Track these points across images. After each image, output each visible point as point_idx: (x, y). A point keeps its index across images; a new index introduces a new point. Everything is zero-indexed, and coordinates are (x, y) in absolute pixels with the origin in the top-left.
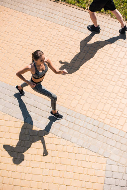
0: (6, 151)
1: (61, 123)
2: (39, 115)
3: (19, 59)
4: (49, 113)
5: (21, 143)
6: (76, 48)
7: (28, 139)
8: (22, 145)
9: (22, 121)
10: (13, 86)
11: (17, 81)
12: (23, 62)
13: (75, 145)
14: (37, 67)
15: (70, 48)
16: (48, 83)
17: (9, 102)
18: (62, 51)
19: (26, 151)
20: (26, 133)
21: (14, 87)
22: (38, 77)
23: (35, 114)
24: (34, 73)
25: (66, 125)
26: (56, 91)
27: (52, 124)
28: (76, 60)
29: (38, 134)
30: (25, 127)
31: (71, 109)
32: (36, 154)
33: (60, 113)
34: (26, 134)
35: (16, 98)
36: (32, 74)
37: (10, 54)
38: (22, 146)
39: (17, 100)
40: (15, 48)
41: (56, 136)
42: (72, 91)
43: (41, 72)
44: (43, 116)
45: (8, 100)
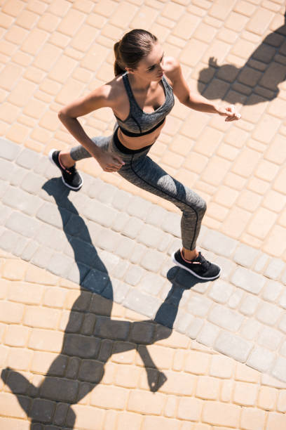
0: (14, 393)
1: (212, 294)
2: (133, 263)
3: (61, 51)
4: (169, 255)
5: (67, 365)
6: (274, 14)
7: (93, 351)
8: (72, 373)
9: (70, 284)
10: (38, 152)
11: (51, 135)
12: (77, 63)
13: (266, 379)
14: (137, 95)
15: (249, 14)
16: (167, 144)
17: (23, 211)
18: (220, 24)
19: (84, 394)
20: (88, 328)
21: (41, 155)
22: (139, 132)
23: (118, 259)
24: (124, 116)
25: (231, 304)
26: (196, 177)
27: (180, 296)
28: (273, 60)
29: (129, 333)
30: (83, 308)
31: (250, 245)
32: (120, 410)
33: (209, 257)
34: (86, 331)
35: (52, 198)
36: (118, 118)
37: (28, 32)
38: (70, 375)
39: (56, 206)
40: (46, 12)
41: (194, 344)
42: (256, 176)
43: (148, 110)
44: (149, 267)
45: (22, 206)
